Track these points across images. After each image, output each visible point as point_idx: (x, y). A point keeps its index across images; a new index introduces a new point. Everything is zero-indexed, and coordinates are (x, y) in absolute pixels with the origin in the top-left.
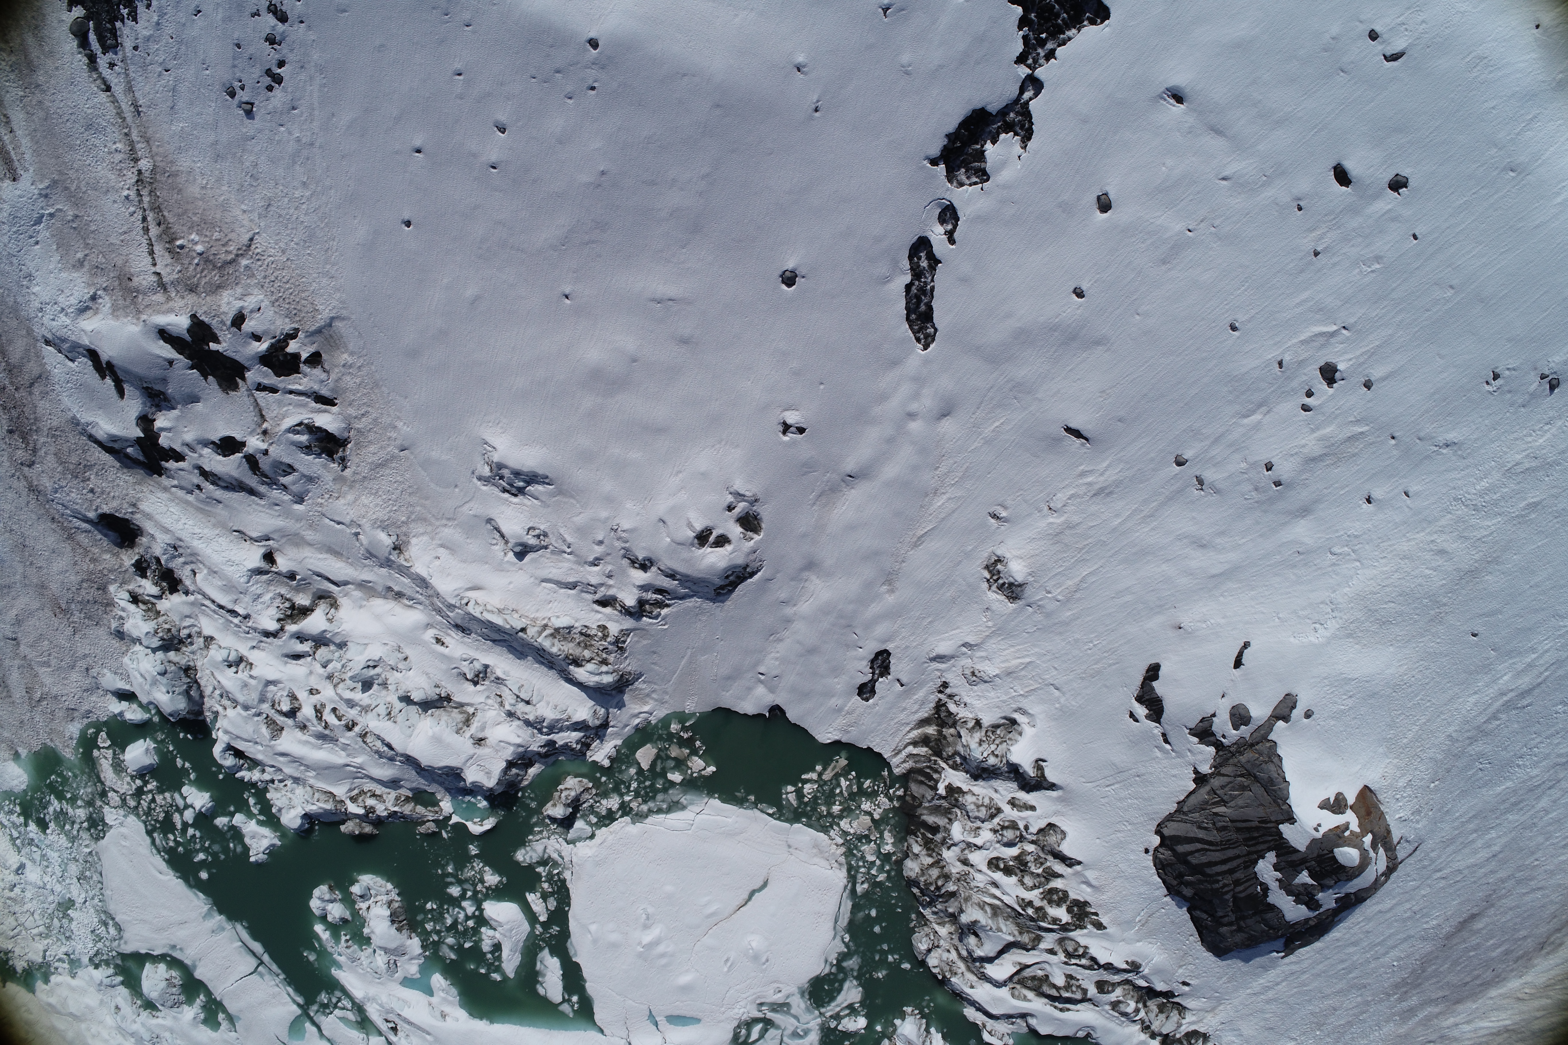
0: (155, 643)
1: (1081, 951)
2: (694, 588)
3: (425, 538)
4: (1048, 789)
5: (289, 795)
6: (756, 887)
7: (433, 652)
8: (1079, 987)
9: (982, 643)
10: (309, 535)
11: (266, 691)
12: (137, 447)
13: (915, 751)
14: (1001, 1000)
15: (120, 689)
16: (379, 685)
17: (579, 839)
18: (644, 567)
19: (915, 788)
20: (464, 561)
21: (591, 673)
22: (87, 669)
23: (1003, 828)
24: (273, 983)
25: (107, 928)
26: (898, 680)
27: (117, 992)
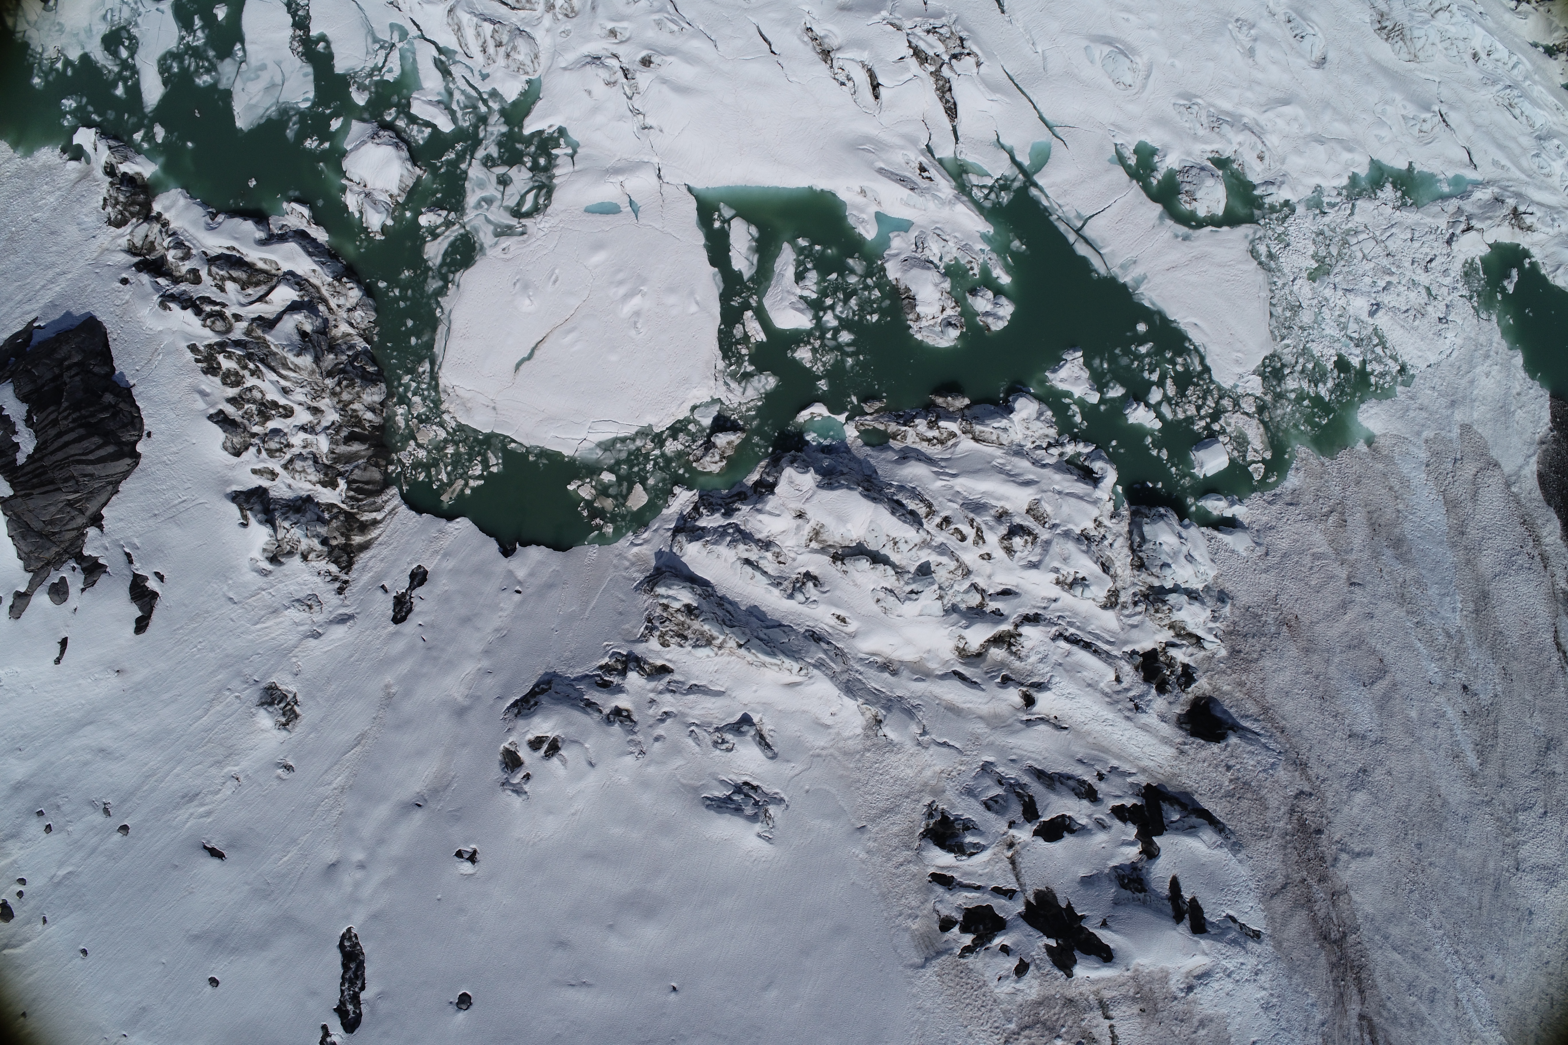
0: (1172, 598)
1: (208, 322)
2: (570, 690)
3: (846, 734)
4: (241, 492)
5: (1029, 433)
6: (527, 363)
7: (849, 608)
8: (215, 279)
9: (302, 640)
10: (980, 728)
11: (1041, 554)
12: (1165, 821)
13: (374, 515)
14: (287, 259)
15: (1230, 533)
16: (909, 572)
17: (707, 405)
18: (617, 712)
19: (375, 474)
20: (804, 712)
21: (675, 599)
22: (1267, 554)
23: (280, 450)
24: (1065, 209)
25: (1270, 252)
26: (386, 591)
27: (1261, 176)
